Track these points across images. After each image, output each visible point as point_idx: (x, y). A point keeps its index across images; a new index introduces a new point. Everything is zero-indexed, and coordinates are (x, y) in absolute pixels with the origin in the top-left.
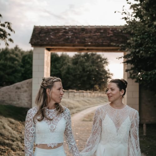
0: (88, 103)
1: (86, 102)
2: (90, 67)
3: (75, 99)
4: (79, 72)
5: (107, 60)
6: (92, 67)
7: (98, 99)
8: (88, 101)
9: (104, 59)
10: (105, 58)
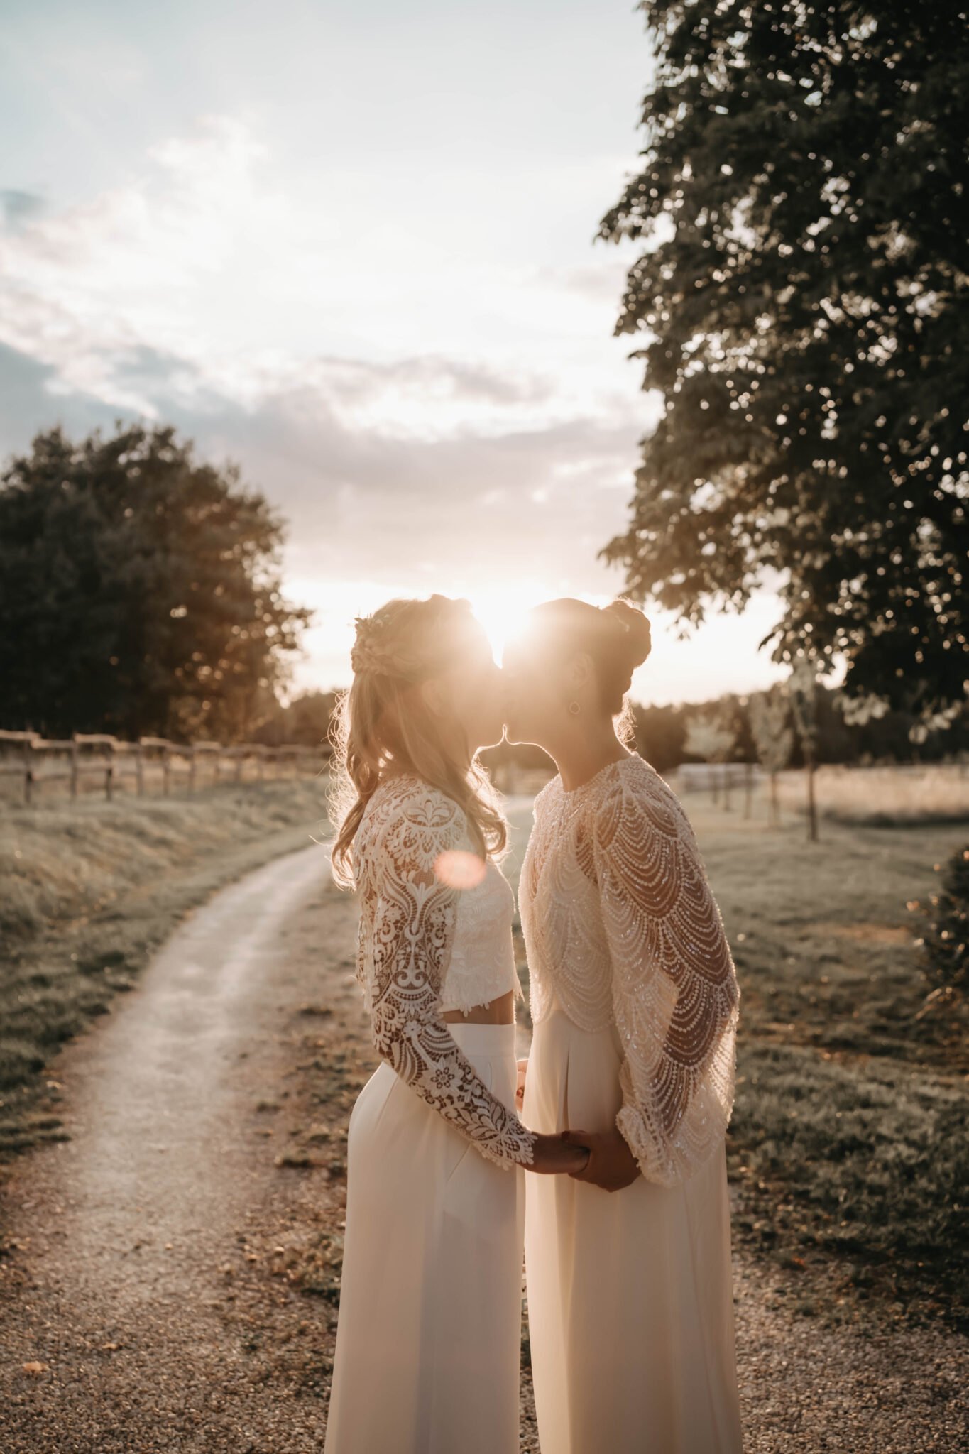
0: (163, 843)
1: (141, 834)
2: (138, 559)
3: (40, 817)
4: (50, 600)
5: (261, 510)
6: (158, 557)
7: (226, 803)
8: (156, 831)
9: (237, 505)
10: (251, 494)
